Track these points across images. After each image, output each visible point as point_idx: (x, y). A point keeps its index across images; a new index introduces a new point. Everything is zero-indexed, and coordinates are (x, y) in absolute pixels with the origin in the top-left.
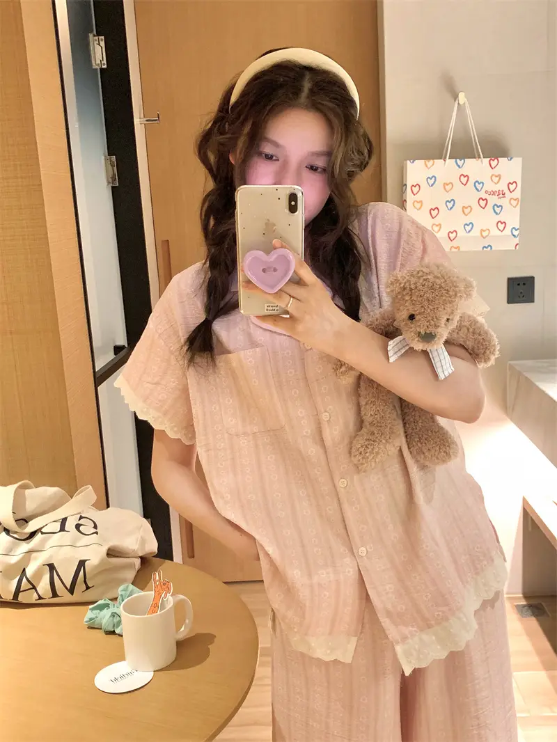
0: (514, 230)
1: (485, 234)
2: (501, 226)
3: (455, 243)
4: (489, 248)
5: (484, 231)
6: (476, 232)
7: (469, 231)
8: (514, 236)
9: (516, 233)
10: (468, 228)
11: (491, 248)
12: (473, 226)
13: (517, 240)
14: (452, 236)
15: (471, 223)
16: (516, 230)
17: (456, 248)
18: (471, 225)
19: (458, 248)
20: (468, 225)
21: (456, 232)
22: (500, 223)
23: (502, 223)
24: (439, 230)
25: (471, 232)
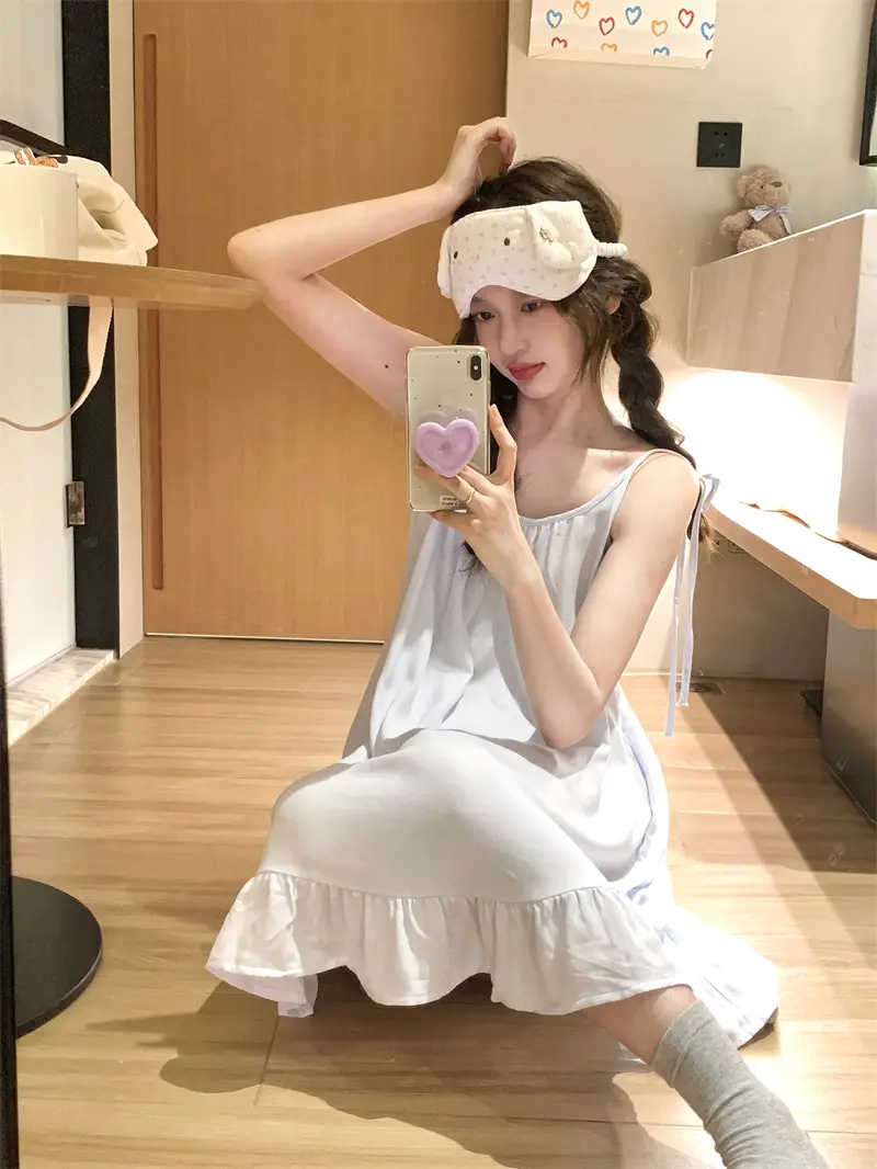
0: (706, 27)
1: (659, 29)
2: (686, 18)
3: (609, 39)
4: (665, 52)
5: (659, 24)
6: (644, 24)
7: (634, 23)
8: (707, 37)
9: (709, 32)
10: (632, 16)
11: (668, 53)
12: (640, 15)
13: (709, 45)
14: (607, 26)
15: (637, 8)
16: (710, 28)
17: (610, 47)
18: (637, 11)
19: (614, 47)
20: (633, 11)
21: (613, 20)
22: (683, 13)
23: (687, 14)
24: (586, 14)
25: (636, 24)
